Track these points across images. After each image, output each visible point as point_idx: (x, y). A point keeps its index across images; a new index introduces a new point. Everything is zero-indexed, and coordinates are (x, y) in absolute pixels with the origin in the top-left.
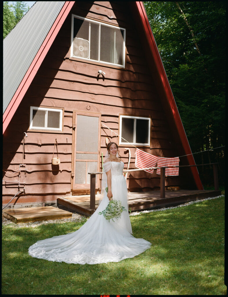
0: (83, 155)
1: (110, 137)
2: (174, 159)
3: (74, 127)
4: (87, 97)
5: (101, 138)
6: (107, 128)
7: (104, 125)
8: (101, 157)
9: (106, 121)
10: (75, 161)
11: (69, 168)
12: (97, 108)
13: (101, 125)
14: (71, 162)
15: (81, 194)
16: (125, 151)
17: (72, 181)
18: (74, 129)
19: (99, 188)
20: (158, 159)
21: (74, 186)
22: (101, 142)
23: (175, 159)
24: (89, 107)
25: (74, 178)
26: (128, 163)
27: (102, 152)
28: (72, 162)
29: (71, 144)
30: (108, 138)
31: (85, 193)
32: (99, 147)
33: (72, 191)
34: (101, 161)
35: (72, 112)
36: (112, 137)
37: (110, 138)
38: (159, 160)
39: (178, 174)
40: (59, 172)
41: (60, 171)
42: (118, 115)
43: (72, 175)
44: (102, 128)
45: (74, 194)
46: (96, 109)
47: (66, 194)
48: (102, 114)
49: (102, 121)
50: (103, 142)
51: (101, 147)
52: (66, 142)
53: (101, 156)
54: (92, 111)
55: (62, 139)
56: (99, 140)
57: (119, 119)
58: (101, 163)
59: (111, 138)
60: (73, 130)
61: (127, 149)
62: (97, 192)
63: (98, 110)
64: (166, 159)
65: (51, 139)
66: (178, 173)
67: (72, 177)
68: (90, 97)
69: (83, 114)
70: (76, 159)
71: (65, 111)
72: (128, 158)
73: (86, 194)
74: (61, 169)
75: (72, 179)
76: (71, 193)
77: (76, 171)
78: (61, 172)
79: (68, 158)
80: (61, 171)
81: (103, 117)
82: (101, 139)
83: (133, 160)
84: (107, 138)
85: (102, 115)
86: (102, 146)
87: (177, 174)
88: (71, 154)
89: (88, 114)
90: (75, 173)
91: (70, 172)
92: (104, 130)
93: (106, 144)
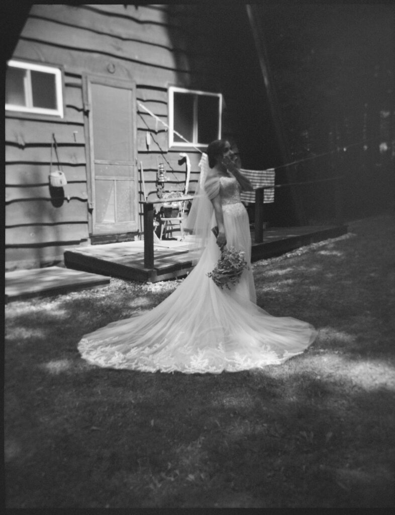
0: (107, 168)
1: (153, 131)
2: (265, 172)
3: (86, 108)
4: (107, 45)
5: (138, 134)
6: (148, 114)
7: (143, 107)
8: (140, 171)
9: (145, 99)
10: (93, 180)
11: (82, 192)
12: (127, 70)
13: (137, 107)
14: (85, 182)
15: (108, 241)
16: (181, 159)
17: (90, 218)
18: (86, 113)
19: (138, 230)
21: (95, 226)
23: (268, 172)
24: (111, 66)
25: (94, 212)
26: (185, 182)
27: (141, 162)
28: (88, 182)
29: (83, 145)
30: (151, 134)
31: (115, 239)
32: (136, 152)
33: (91, 236)
34: (139, 180)
35: (79, 77)
36: (157, 131)
37: (153, 134)
40: (65, 202)
41: (66, 199)
42: (165, 86)
43: (90, 207)
44: (139, 113)
45: (94, 243)
46: (125, 72)
47: (81, 244)
48: (138, 84)
49: (138, 99)
50: (141, 142)
51: (140, 152)
52: (72, 141)
53: (139, 168)
54: (119, 76)
55: (65, 135)
56: (135, 137)
57: (168, 95)
58: (140, 182)
59: (156, 133)
60: (86, 117)
61: (184, 155)
62: (136, 236)
63: (129, 75)
64: (254, 173)
65: (43, 134)
66: (273, 198)
67: (90, 211)
68: (113, 44)
69: (103, 80)
70: (96, 175)
71: (67, 74)
72: (186, 173)
73: (115, 241)
74: (68, 195)
75: (89, 214)
76: (89, 240)
77: (96, 198)
78: (68, 201)
79: (79, 174)
80: (69, 198)
81: (139, 90)
82: (138, 136)
83: (194, 177)
84: (148, 134)
85: (139, 86)
87: (270, 199)
88: (84, 165)
89: (112, 82)
90: (94, 202)
91: (85, 200)
92: (142, 118)
93: (148, 146)
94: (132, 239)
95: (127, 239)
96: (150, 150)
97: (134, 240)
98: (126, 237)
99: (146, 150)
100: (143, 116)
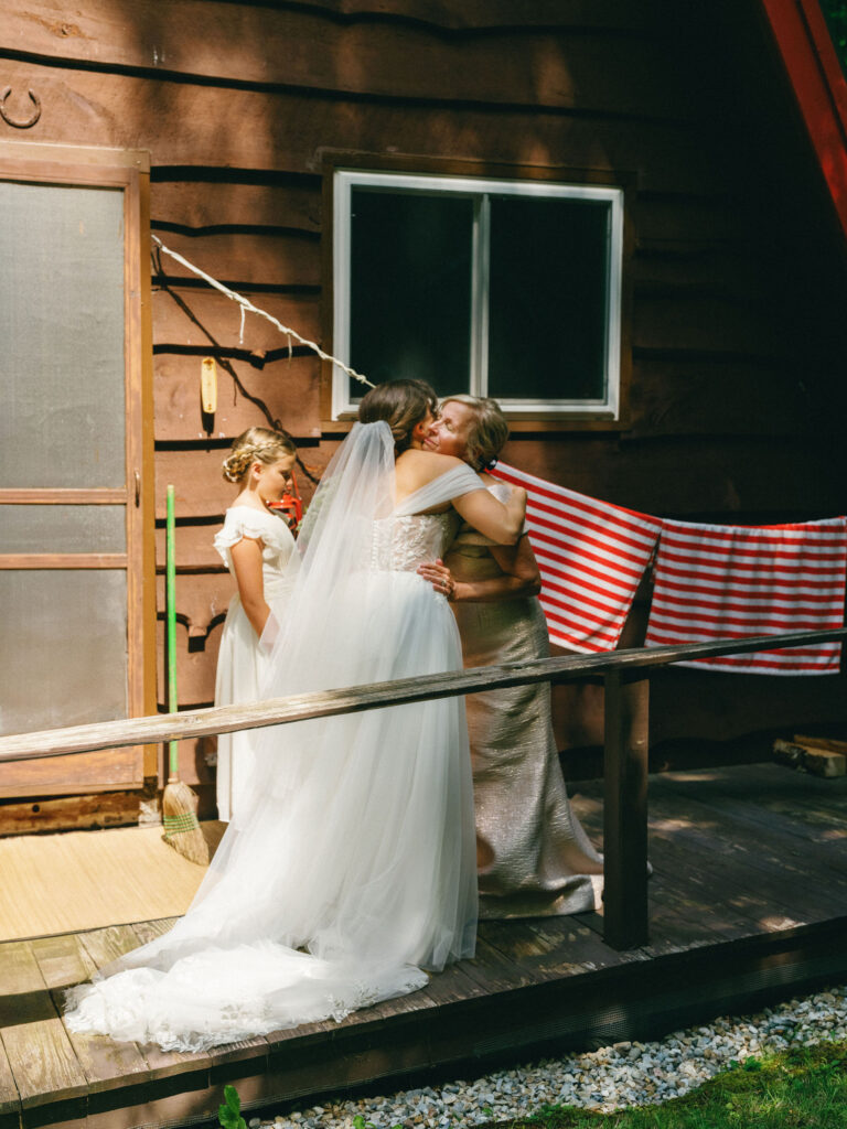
1: (241, 355)
2: (799, 535)
7: (179, 260)
8: (162, 525)
9: (196, 223)
13: (154, 258)
19: (151, 780)
20: (658, 538)
22: (161, 398)
23: (814, 536)
24: (25, 101)
27: (170, 490)
30: (225, 368)
32: (136, 446)
36: (259, 353)
38: (663, 548)
39: (836, 660)
42: (311, 166)
44: (164, 281)
46: (97, 120)
48: (157, 163)
49: (157, 226)
50: (173, 405)
51: (161, 446)
54: (60, 135)
56: (136, 383)
58: (163, 572)
59: (258, 363)
62: (143, 806)
64: (734, 537)
66: (831, 654)
68: (37, 11)
81: (166, 187)
82: (157, 378)
84: (209, 368)
85: (161, 174)
86: (162, 436)
87: (822, 660)
92: (180, 302)
93: (208, 421)
94: (127, 816)
95: (100, 818)
96: (219, 434)
97: (135, 824)
98: (96, 810)
99: (202, 435)
100: (187, 295)
